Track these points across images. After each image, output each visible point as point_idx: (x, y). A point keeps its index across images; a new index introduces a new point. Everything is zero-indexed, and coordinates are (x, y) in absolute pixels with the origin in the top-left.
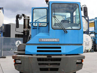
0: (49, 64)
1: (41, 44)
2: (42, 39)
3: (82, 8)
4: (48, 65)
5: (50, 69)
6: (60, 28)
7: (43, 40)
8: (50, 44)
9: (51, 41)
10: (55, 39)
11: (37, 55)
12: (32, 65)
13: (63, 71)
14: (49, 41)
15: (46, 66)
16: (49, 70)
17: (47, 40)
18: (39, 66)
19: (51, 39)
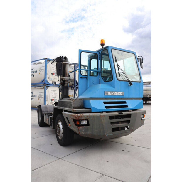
0: (120, 122)
1: (106, 98)
2: (108, 92)
3: (138, 59)
4: (119, 124)
5: (121, 127)
6: (124, 80)
7: (109, 93)
8: (115, 98)
9: (117, 94)
10: (120, 92)
11: (107, 112)
12: (104, 125)
13: (133, 128)
14: (114, 94)
15: (118, 125)
16: (120, 129)
17: (112, 93)
18: (111, 126)
19: (117, 92)
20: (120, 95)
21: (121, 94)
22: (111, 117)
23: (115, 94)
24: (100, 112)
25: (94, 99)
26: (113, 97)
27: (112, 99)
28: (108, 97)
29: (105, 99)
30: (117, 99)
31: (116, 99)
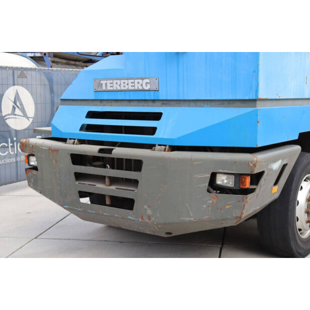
0: (107, 180)
2: (103, 82)
7: (106, 84)
9: (131, 88)
11: (82, 142)
12: (58, 175)
14: (122, 88)
17: (117, 85)
18: (77, 183)
19: (130, 81)
20: (144, 90)
21: (148, 88)
22: (77, 159)
23: (126, 88)
24: (64, 140)
25: (71, 102)
26: (120, 96)
27: (119, 103)
28: (105, 96)
29: (98, 103)
30: (136, 103)
31: (132, 103)
